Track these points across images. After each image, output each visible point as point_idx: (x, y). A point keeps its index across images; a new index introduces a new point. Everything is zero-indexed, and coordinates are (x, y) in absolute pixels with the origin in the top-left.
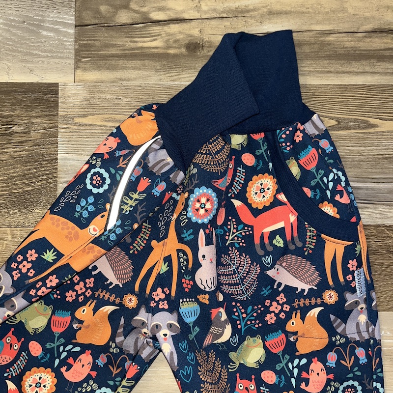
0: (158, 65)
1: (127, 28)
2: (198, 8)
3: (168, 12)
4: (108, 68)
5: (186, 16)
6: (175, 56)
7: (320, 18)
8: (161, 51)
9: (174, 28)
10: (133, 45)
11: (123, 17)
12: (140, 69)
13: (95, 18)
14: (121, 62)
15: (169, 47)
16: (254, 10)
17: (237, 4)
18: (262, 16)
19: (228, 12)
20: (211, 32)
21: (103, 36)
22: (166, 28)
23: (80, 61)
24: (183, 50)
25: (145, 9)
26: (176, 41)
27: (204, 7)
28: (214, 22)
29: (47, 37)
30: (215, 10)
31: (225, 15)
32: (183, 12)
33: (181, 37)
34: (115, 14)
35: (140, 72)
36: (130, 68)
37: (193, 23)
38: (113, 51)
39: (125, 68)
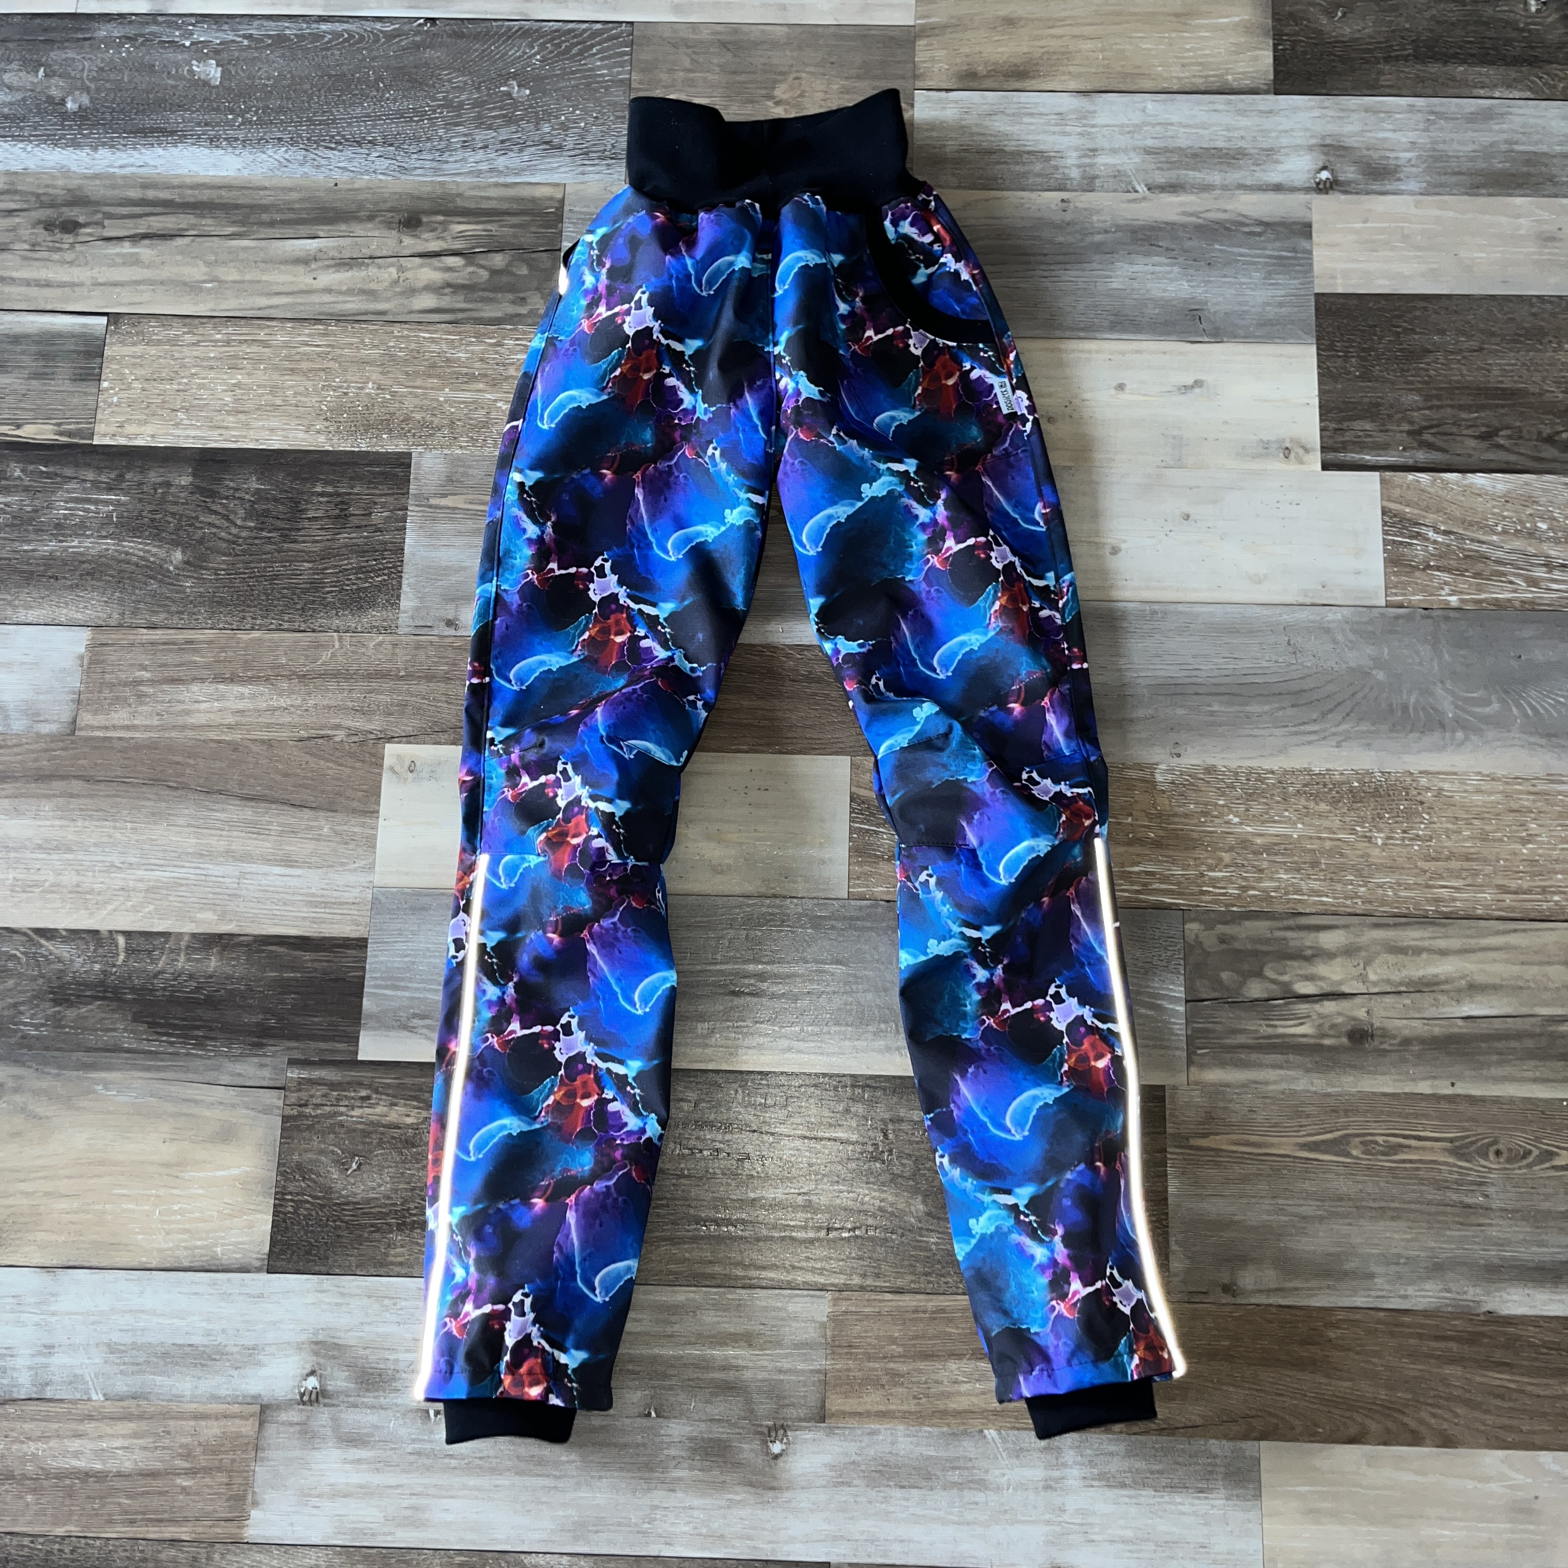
0: (1308, 1061)
1: (1260, 1005)
2: (1363, 978)
3: (1320, 983)
4: (1236, 1065)
5: (1346, 989)
6: (1332, 1048)
7: (1546, 996)
8: (1312, 1041)
9: (1329, 1007)
10: (1270, 1031)
11: (1255, 989)
12: (1281, 1067)
13: (1214, 989)
14: (1254, 1056)
15: (1324, 1036)
16: (1446, 982)
17: (1421, 973)
18: (1459, 991)
19: (1407, 985)
20: (1384, 1014)
21: (1226, 1017)
22: (1317, 1007)
23: (1195, 1053)
24: (1344, 1040)
25: (1285, 978)
26: (1333, 1026)
27: (1372, 977)
28: (1388, 999)
29: (1147, 1016)
30: (1388, 981)
31: (1403, 989)
32: (1340, 983)
33: (1340, 1020)
34: (1242, 984)
35: (1282, 1072)
36: (1267, 1066)
37: (1358, 1000)
38: (1242, 1039)
39: (1260, 1065)
